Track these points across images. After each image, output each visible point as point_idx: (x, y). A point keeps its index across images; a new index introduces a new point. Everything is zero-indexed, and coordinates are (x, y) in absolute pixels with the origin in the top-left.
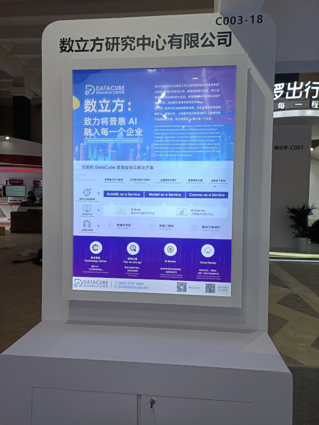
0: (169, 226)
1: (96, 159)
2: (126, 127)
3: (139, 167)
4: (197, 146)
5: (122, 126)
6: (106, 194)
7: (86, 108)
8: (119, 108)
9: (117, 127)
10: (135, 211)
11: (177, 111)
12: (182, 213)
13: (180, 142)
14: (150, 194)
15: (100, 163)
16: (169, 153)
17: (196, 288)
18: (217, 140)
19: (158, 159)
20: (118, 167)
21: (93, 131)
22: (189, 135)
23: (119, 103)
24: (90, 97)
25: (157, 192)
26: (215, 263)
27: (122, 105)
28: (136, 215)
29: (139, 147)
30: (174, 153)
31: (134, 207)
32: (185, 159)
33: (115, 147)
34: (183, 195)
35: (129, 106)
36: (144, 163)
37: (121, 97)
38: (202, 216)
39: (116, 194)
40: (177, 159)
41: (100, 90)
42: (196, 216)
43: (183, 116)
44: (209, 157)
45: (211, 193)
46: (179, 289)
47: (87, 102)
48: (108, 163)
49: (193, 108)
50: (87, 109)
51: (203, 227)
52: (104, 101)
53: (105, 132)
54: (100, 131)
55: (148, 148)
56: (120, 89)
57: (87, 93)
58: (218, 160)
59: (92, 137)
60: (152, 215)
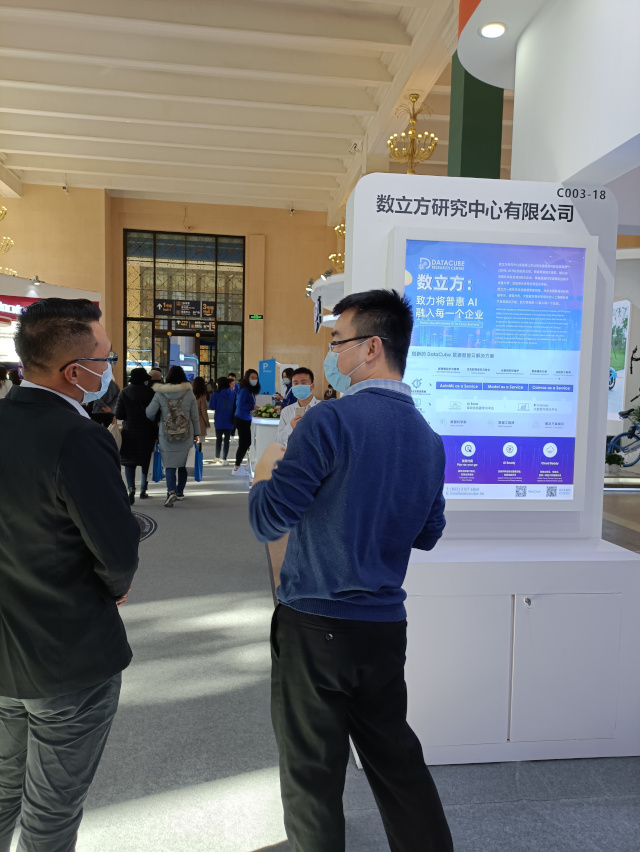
0: (510, 423)
1: (429, 345)
2: (464, 308)
3: (478, 356)
4: (543, 333)
5: (460, 308)
6: (439, 385)
7: (419, 284)
8: (458, 286)
9: (455, 308)
10: (472, 406)
11: (522, 294)
12: (523, 408)
13: (523, 329)
14: (490, 387)
15: (434, 349)
16: (512, 341)
17: (536, 492)
18: (563, 328)
19: (499, 346)
20: (454, 355)
21: (427, 312)
22: (534, 321)
23: (457, 280)
24: (425, 272)
25: (497, 384)
26: (557, 464)
27: (461, 283)
28: (473, 411)
29: (478, 332)
30: (517, 341)
31: (470, 401)
32: (528, 347)
33: (451, 331)
34: (526, 387)
35: (469, 285)
36: (484, 351)
37: (460, 273)
38: (546, 412)
39: (451, 386)
40: (520, 347)
41: (435, 264)
42: (540, 412)
43: (529, 299)
44: (555, 346)
45: (555, 386)
46: (518, 494)
47: (421, 278)
48: (444, 349)
49: (539, 290)
50: (421, 286)
51: (546, 424)
52: (441, 277)
53: (440, 313)
54: (434, 312)
55: (488, 334)
56: (460, 264)
57: (421, 267)
58: (564, 349)
59: (426, 319)
60: (490, 411)
